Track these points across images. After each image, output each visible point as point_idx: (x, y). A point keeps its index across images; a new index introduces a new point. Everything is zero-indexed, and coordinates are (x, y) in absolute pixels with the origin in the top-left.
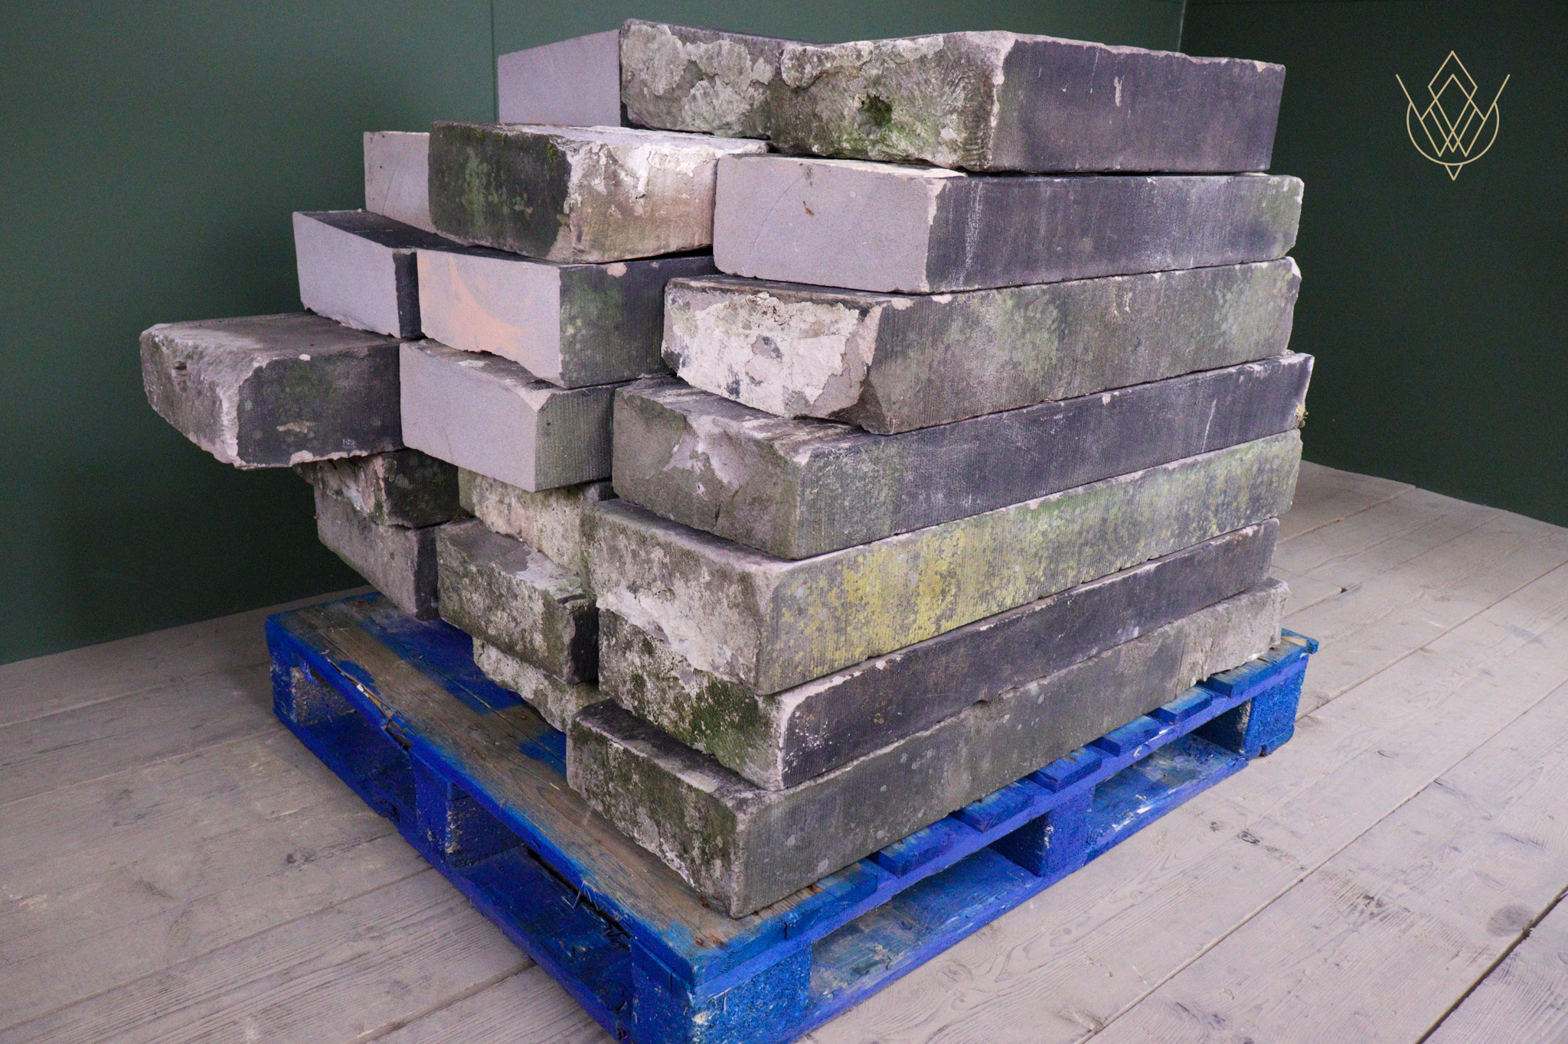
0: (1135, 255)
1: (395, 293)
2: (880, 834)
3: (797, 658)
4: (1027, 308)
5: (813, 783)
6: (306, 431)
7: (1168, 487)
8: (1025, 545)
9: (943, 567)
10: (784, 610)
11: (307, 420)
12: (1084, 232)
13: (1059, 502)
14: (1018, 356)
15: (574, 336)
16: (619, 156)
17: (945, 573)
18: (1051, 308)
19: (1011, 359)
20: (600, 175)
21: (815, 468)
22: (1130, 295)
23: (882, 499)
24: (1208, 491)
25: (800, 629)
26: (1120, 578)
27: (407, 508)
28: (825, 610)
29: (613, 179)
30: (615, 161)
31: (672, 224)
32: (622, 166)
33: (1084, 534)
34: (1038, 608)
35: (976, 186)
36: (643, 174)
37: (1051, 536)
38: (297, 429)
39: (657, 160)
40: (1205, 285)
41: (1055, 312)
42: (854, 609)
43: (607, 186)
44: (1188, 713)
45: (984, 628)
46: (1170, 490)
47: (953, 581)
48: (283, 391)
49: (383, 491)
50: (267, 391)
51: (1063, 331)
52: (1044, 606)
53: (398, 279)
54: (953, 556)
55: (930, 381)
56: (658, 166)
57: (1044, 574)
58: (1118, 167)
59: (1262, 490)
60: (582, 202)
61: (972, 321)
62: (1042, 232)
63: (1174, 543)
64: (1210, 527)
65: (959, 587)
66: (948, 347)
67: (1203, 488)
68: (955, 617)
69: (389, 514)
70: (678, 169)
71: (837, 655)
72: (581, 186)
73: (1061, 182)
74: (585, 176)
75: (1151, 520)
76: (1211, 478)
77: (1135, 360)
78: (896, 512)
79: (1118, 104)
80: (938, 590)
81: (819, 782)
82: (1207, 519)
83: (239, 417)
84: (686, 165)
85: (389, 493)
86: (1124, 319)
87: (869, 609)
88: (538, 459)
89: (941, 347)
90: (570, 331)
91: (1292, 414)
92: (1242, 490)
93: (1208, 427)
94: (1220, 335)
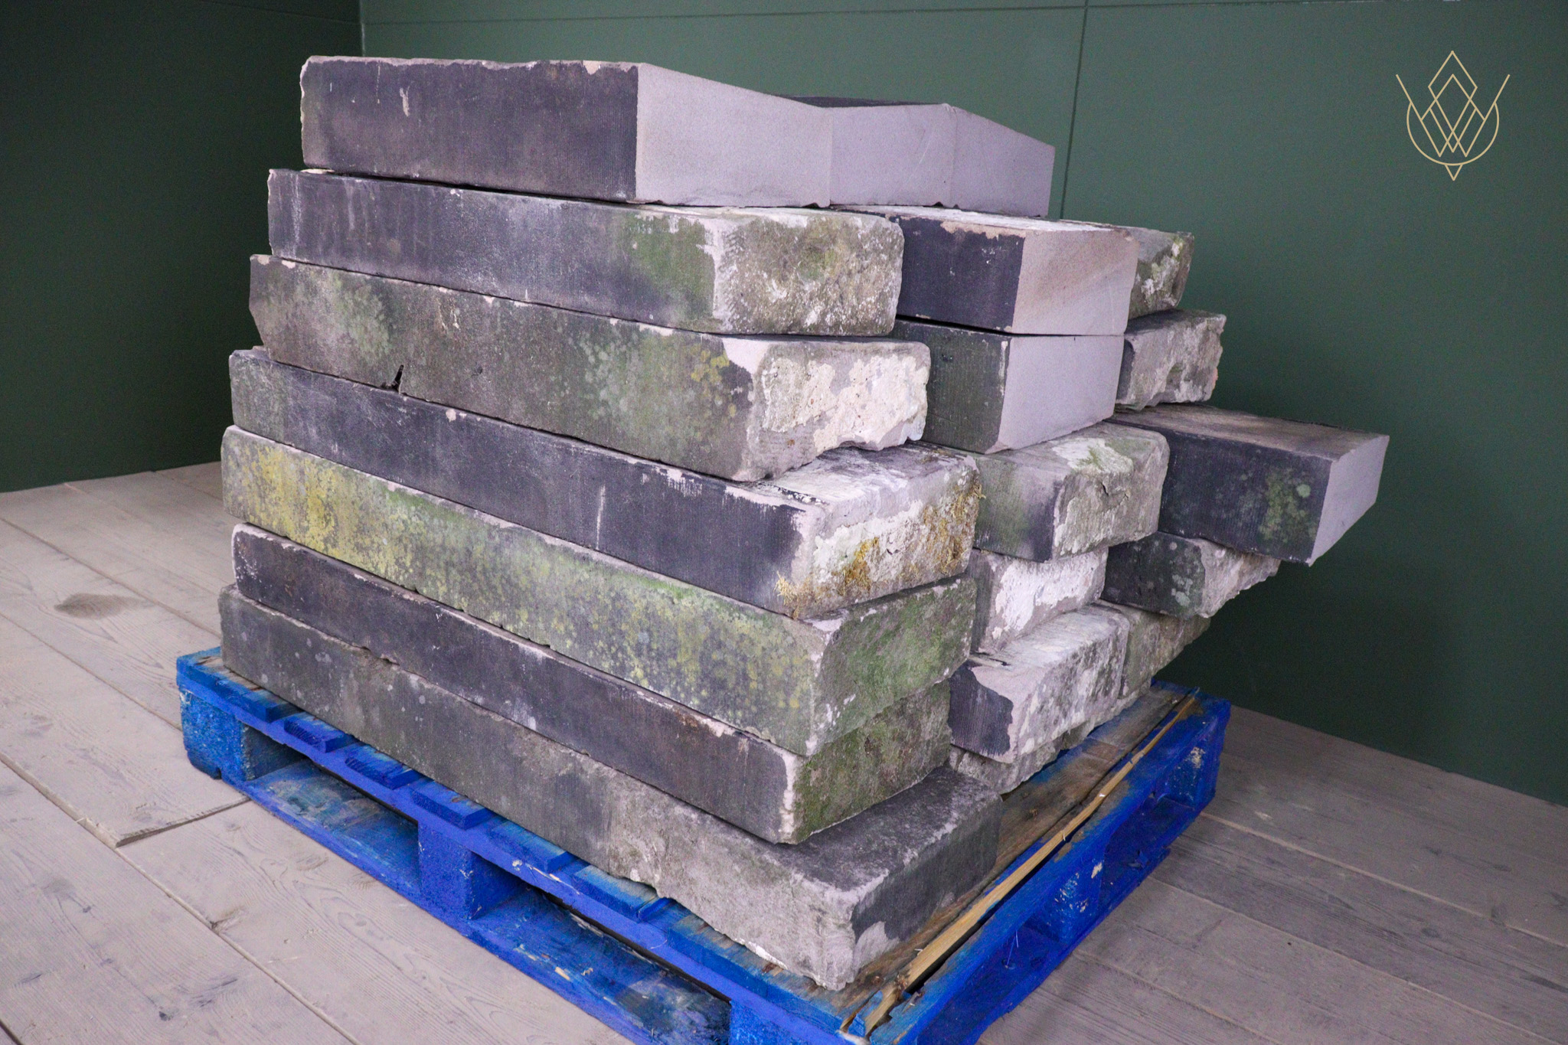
0: (450, 268)
2: (300, 694)
3: (240, 498)
4: (354, 293)
5: (254, 604)
7: (549, 566)
8: (389, 521)
9: (324, 496)
10: (229, 457)
13: (414, 498)
14: (354, 334)
17: (324, 502)
18: (376, 299)
19: (349, 335)
22: (458, 311)
23: (276, 410)
24: (618, 613)
26: (497, 635)
28: (251, 474)
33: (448, 553)
34: (406, 597)
35: (294, 177)
37: (412, 530)
41: (380, 305)
42: (267, 487)
45: (358, 576)
46: (552, 570)
47: (331, 513)
51: (391, 325)
52: (412, 599)
54: (328, 491)
55: (288, 328)
57: (412, 567)
58: (418, 176)
59: (730, 679)
61: (312, 290)
62: (352, 226)
64: (632, 666)
65: (337, 523)
66: (297, 305)
67: (608, 601)
68: (337, 547)
73: (361, 183)
75: (531, 592)
76: (619, 596)
77: (477, 387)
78: (286, 426)
79: (407, 113)
80: (322, 514)
82: (622, 650)
86: (455, 336)
87: (277, 493)
89: (291, 303)
91: (770, 585)
92: (683, 649)
93: (599, 520)
94: (599, 402)
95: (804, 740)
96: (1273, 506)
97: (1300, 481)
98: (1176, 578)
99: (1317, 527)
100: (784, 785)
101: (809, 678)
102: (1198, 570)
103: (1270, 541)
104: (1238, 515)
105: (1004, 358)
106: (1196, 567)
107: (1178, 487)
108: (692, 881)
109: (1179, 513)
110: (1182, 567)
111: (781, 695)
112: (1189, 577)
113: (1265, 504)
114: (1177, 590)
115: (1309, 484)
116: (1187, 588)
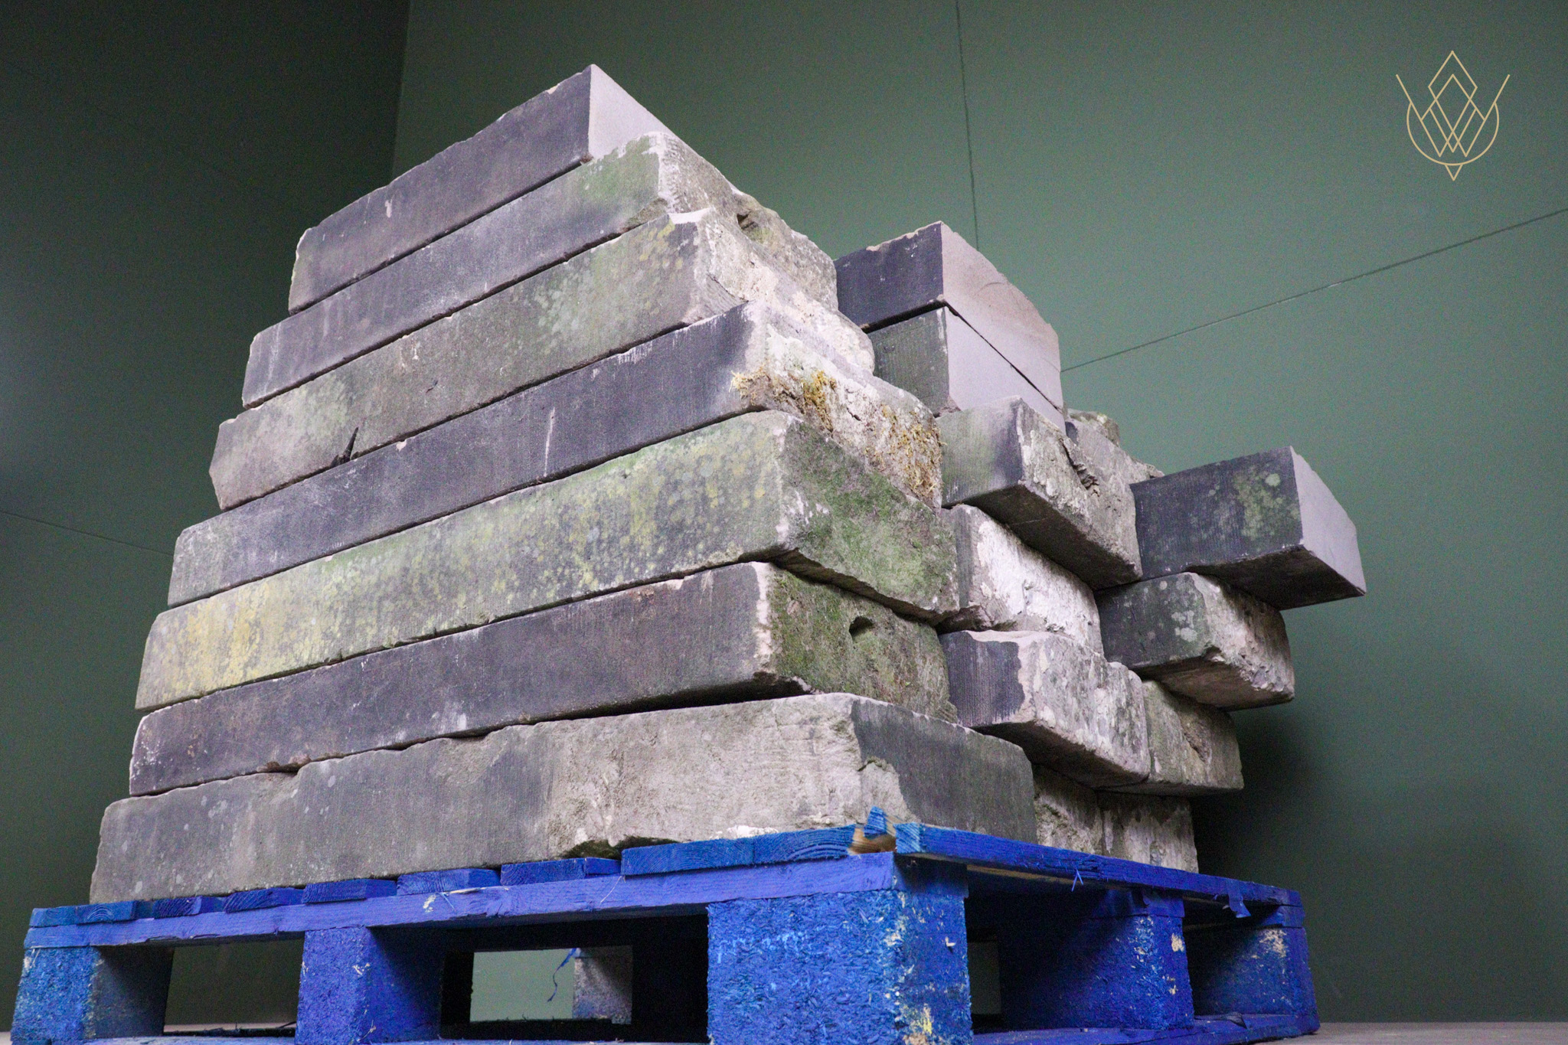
0: (414, 310)
3: (157, 682)
4: (318, 391)
7: (492, 526)
8: (321, 596)
9: (251, 616)
10: (155, 643)
12: (361, 317)
13: (353, 552)
14: (312, 429)
17: (253, 622)
18: (339, 383)
19: (307, 434)
22: (418, 345)
23: (217, 559)
24: (566, 526)
25: (161, 659)
28: (175, 646)
33: (383, 586)
35: (277, 327)
37: (346, 588)
41: (343, 386)
42: (191, 647)
46: (496, 528)
47: (258, 630)
51: (351, 398)
54: (259, 607)
55: (246, 465)
57: (340, 630)
58: (393, 257)
59: (689, 515)
61: (276, 415)
62: (326, 333)
63: (515, 598)
64: (580, 577)
65: (262, 637)
66: (258, 439)
67: (555, 522)
68: (258, 666)
71: (177, 686)
73: (339, 295)
75: (472, 568)
76: (567, 508)
77: (431, 399)
78: (224, 569)
79: (389, 216)
80: (247, 638)
82: (569, 564)
86: (414, 368)
87: (200, 649)
89: (254, 439)
91: (725, 390)
92: (636, 518)
93: (548, 444)
94: (551, 337)
95: (775, 525)
96: (1249, 506)
97: (1265, 473)
98: (1177, 616)
99: (1298, 507)
100: (755, 596)
101: (773, 456)
102: (1196, 598)
103: (1258, 539)
104: (1218, 530)
105: (941, 323)
106: (1193, 595)
107: (1152, 530)
108: (653, 794)
109: (1160, 553)
110: (1178, 602)
111: (745, 494)
112: (1188, 609)
113: (1240, 508)
114: (1181, 628)
115: (1276, 472)
116: (1190, 620)
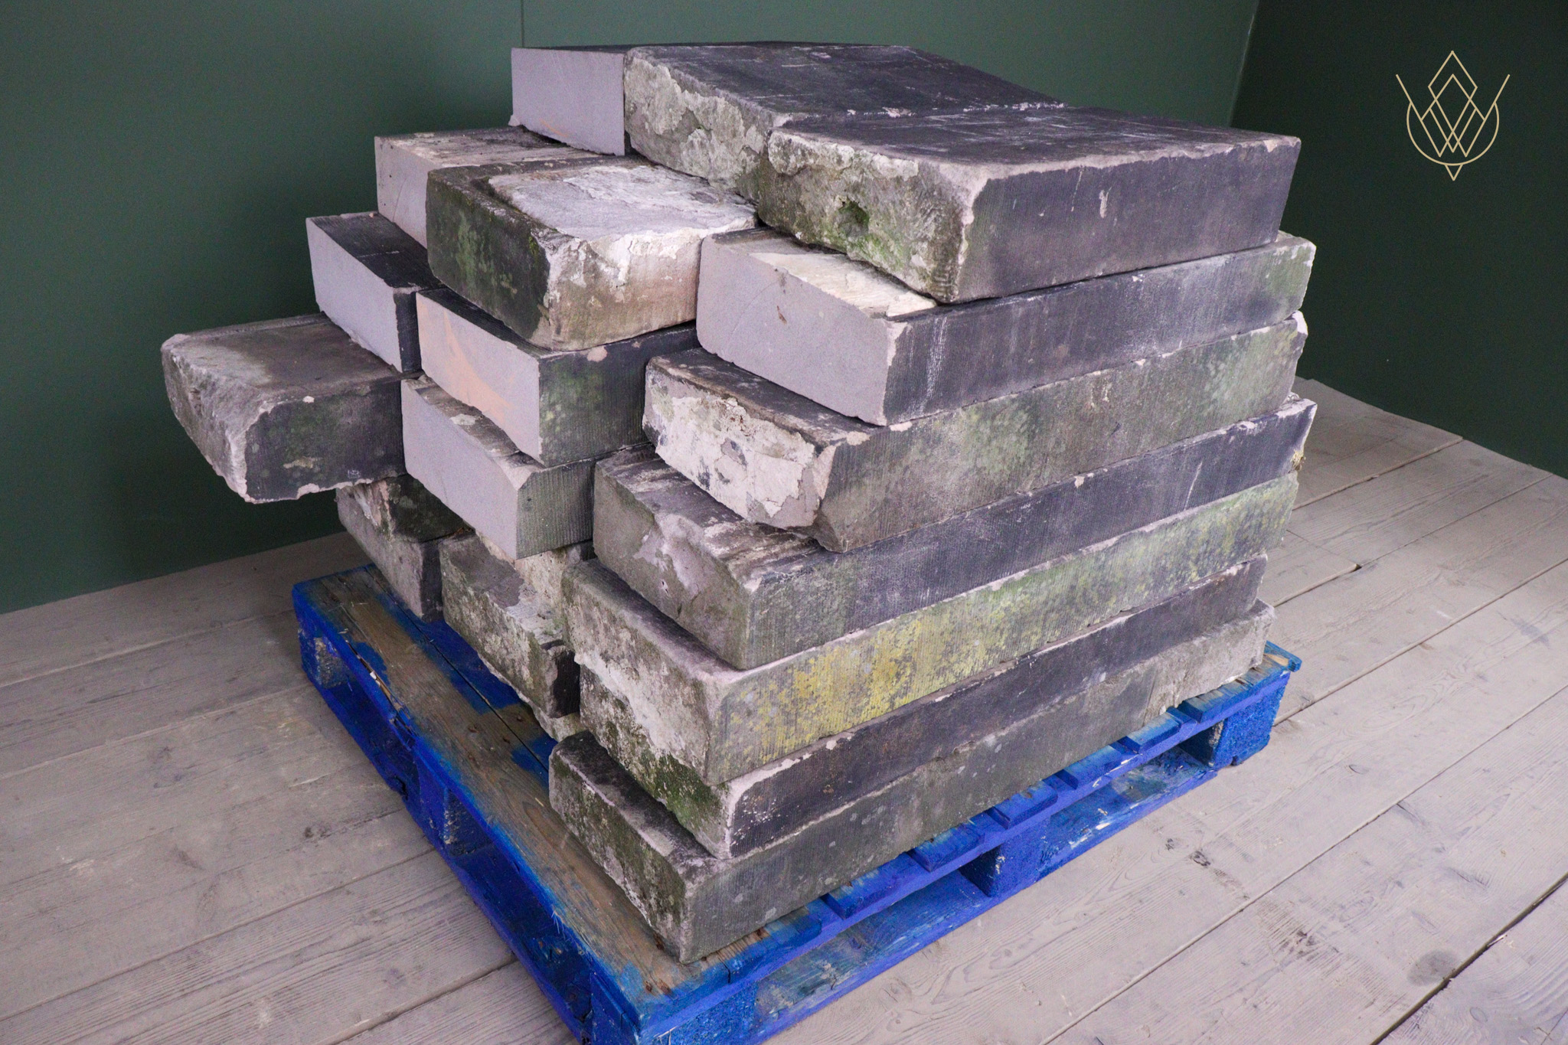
0: (1116, 350)
1: (396, 332)
2: (828, 881)
3: (746, 752)
4: (993, 418)
5: (760, 850)
6: (312, 466)
7: (1144, 548)
8: (986, 621)
9: (898, 654)
10: (732, 715)
11: (312, 457)
12: (1059, 341)
13: (1024, 578)
14: (983, 462)
15: (555, 419)
16: (599, 250)
17: (900, 659)
18: (1021, 413)
19: (975, 466)
20: (579, 270)
21: (765, 591)
22: (1110, 386)
23: (835, 607)
24: (1189, 544)
25: (749, 727)
26: (1087, 634)
27: (412, 526)
28: (775, 709)
29: (593, 272)
30: (595, 255)
31: (654, 306)
32: (602, 259)
33: (1051, 603)
34: (997, 673)
35: (940, 322)
36: (624, 264)
37: (1014, 610)
38: (303, 465)
39: (638, 248)
40: (1195, 362)
41: (1025, 417)
42: (804, 703)
43: (586, 279)
44: (1153, 743)
45: (939, 699)
46: (1146, 550)
47: (908, 664)
48: (288, 432)
49: (388, 512)
50: (272, 434)
51: (1033, 431)
52: (1004, 671)
53: (399, 318)
54: (909, 643)
55: (886, 501)
56: (639, 254)
57: (1006, 643)
58: (1101, 274)
59: (1251, 533)
60: (561, 298)
61: (932, 440)
62: (1012, 350)
63: (1149, 594)
64: (1190, 575)
65: (914, 667)
66: (907, 468)
67: (1184, 543)
68: (909, 694)
69: (395, 532)
70: (661, 254)
71: (787, 743)
72: (559, 283)
73: (1035, 299)
74: (564, 273)
75: (1124, 580)
76: (1193, 532)
77: (1113, 443)
78: (848, 616)
79: (1102, 216)
80: (892, 674)
81: (767, 848)
82: (1186, 568)
83: (247, 459)
84: (669, 248)
85: (393, 514)
86: (1102, 408)
87: (820, 701)
88: (519, 531)
89: (899, 469)
90: (550, 416)
91: (1288, 461)
92: (1227, 537)
93: (1191, 489)
94: (1211, 403)
